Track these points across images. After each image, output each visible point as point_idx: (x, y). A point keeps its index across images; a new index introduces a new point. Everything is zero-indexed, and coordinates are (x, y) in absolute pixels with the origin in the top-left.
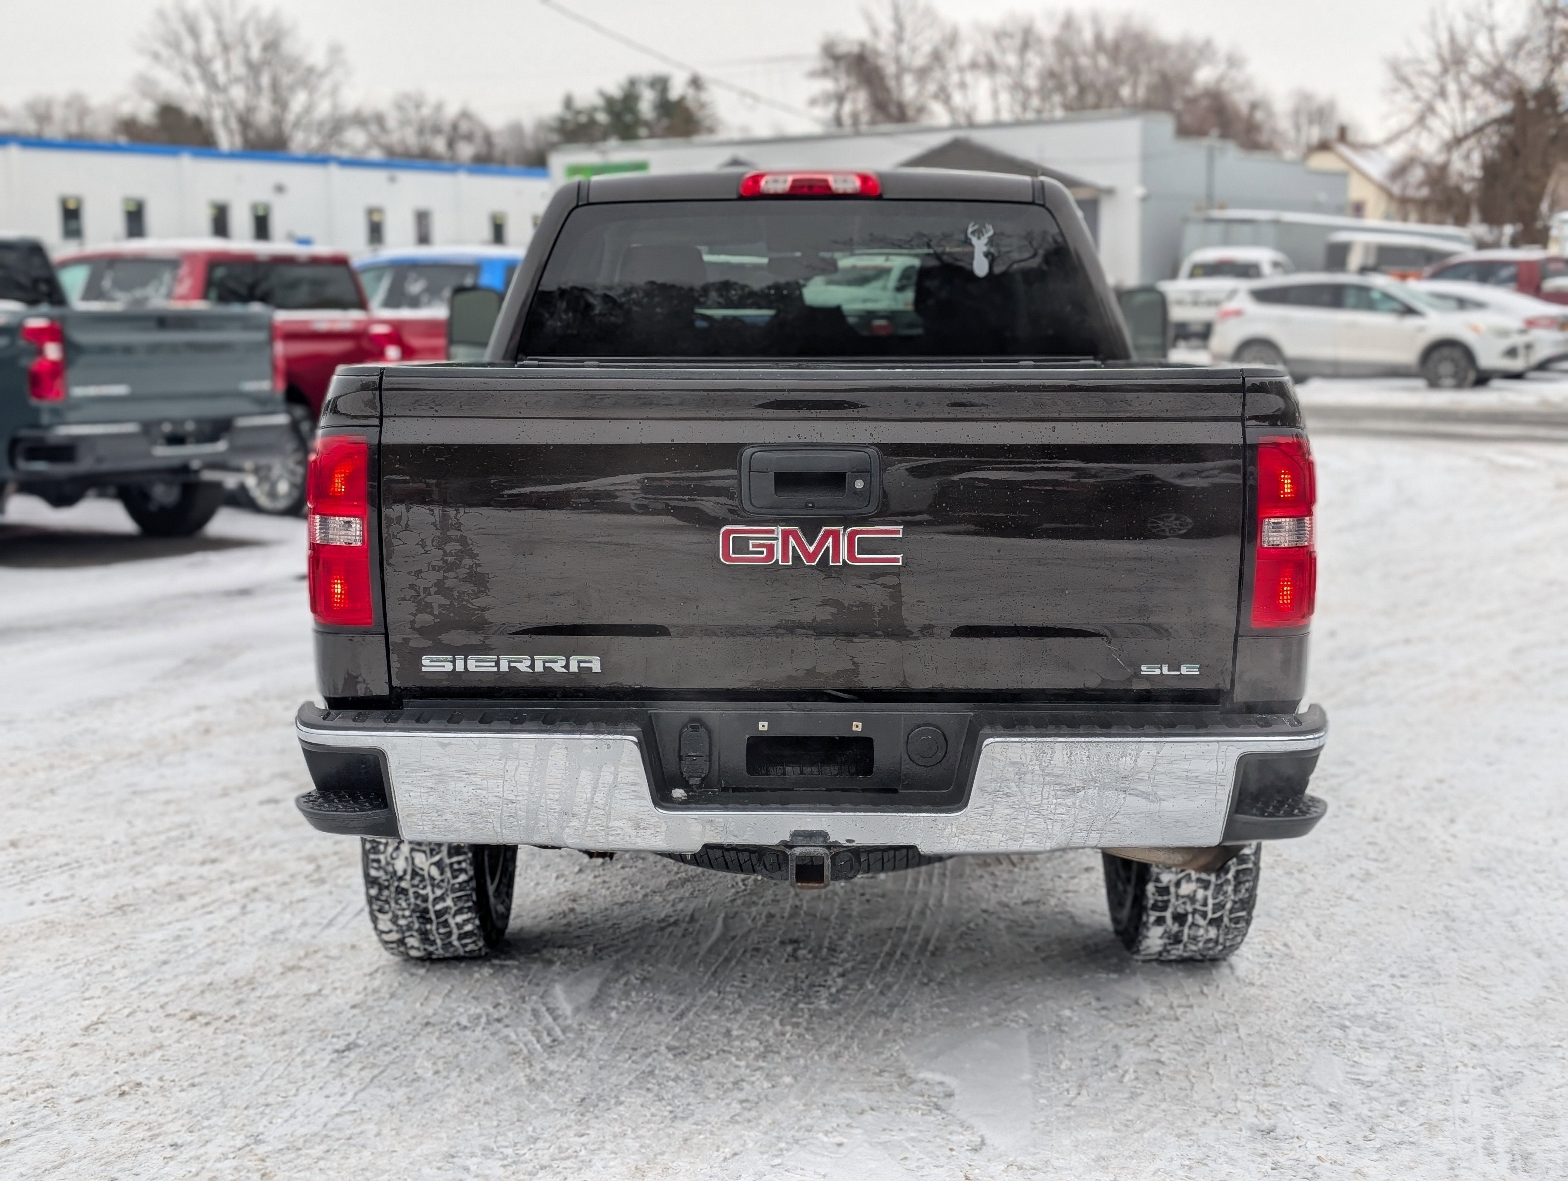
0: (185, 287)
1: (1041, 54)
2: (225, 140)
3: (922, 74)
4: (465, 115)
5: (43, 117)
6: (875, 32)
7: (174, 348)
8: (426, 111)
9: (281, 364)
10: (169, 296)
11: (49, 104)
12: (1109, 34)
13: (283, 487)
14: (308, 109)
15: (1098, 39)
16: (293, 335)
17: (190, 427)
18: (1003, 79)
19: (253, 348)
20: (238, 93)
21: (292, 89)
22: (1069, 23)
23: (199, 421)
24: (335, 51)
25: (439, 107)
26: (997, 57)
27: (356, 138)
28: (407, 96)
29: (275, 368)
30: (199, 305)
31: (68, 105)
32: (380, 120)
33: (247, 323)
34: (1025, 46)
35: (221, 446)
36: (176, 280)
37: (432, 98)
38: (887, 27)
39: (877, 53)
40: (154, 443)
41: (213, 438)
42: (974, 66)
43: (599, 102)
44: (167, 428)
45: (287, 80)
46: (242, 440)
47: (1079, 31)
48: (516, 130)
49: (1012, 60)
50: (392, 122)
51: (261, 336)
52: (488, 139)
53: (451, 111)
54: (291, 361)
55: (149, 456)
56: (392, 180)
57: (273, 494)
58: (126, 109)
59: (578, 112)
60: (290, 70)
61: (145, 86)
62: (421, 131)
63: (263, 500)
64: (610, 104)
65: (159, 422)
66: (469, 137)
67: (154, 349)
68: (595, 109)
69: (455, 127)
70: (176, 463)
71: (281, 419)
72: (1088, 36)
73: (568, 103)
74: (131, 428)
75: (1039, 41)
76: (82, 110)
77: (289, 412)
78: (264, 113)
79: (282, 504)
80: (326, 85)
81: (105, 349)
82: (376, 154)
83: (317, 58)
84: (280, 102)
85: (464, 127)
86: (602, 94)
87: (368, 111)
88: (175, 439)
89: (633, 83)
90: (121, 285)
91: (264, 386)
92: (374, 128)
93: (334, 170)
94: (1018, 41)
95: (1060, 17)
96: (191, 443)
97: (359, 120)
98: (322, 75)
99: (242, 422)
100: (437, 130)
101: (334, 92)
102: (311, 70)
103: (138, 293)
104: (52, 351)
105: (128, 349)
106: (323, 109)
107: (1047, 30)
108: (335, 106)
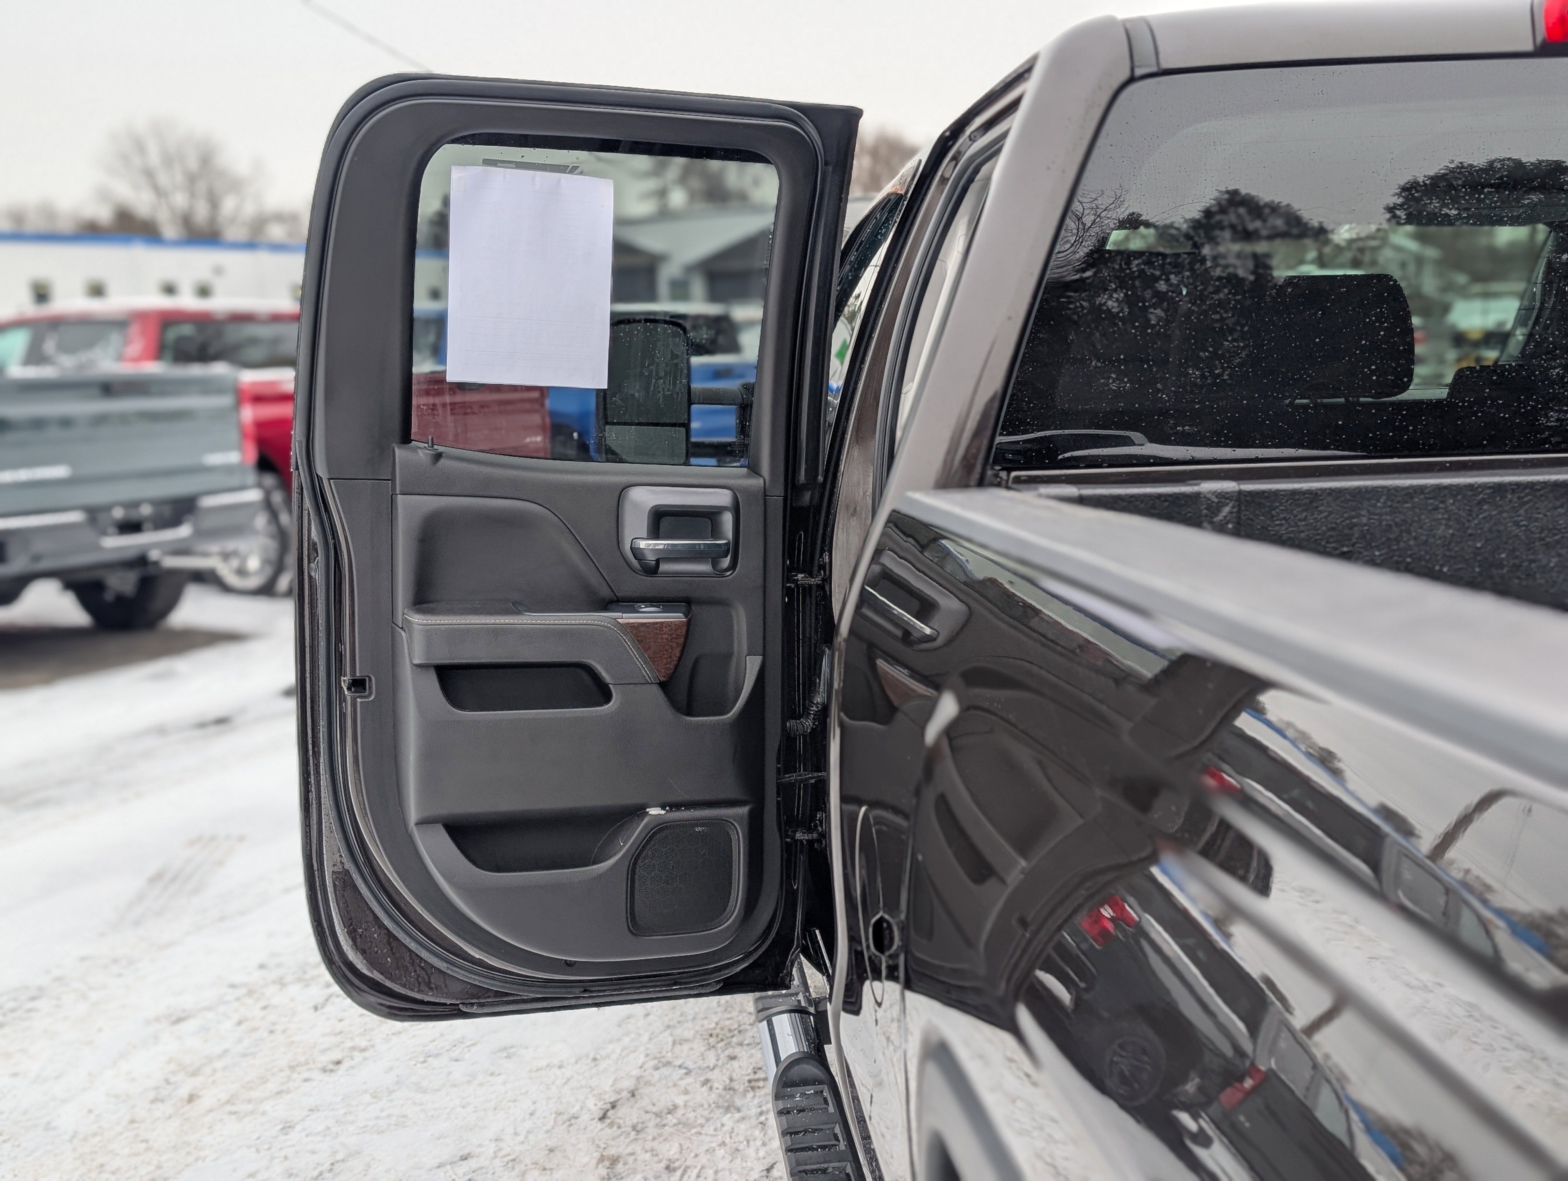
0: (136, 347)
2: (169, 231)
7: (124, 419)
9: (251, 430)
10: (120, 358)
13: (254, 563)
14: (238, 209)
16: (259, 398)
17: (146, 510)
19: (218, 415)
20: (180, 200)
23: (157, 503)
27: (278, 231)
29: (244, 435)
30: (154, 368)
33: (207, 387)
35: (184, 531)
36: (127, 342)
40: (104, 533)
41: (174, 522)
44: (118, 513)
45: (219, 187)
46: (208, 523)
51: (226, 401)
54: (261, 426)
55: (99, 548)
57: (242, 572)
58: (87, 212)
60: (222, 179)
61: (103, 195)
63: (232, 579)
65: (108, 508)
67: (100, 420)
70: (130, 554)
71: (253, 495)
74: (75, 517)
77: (259, 485)
78: (201, 213)
79: (254, 582)
80: (251, 191)
81: (38, 424)
84: (214, 203)
88: (130, 527)
90: (65, 348)
91: (233, 457)
96: (148, 530)
98: (248, 183)
99: (208, 502)
101: (258, 196)
103: (84, 356)
105: (66, 422)
106: (249, 209)
108: (259, 208)
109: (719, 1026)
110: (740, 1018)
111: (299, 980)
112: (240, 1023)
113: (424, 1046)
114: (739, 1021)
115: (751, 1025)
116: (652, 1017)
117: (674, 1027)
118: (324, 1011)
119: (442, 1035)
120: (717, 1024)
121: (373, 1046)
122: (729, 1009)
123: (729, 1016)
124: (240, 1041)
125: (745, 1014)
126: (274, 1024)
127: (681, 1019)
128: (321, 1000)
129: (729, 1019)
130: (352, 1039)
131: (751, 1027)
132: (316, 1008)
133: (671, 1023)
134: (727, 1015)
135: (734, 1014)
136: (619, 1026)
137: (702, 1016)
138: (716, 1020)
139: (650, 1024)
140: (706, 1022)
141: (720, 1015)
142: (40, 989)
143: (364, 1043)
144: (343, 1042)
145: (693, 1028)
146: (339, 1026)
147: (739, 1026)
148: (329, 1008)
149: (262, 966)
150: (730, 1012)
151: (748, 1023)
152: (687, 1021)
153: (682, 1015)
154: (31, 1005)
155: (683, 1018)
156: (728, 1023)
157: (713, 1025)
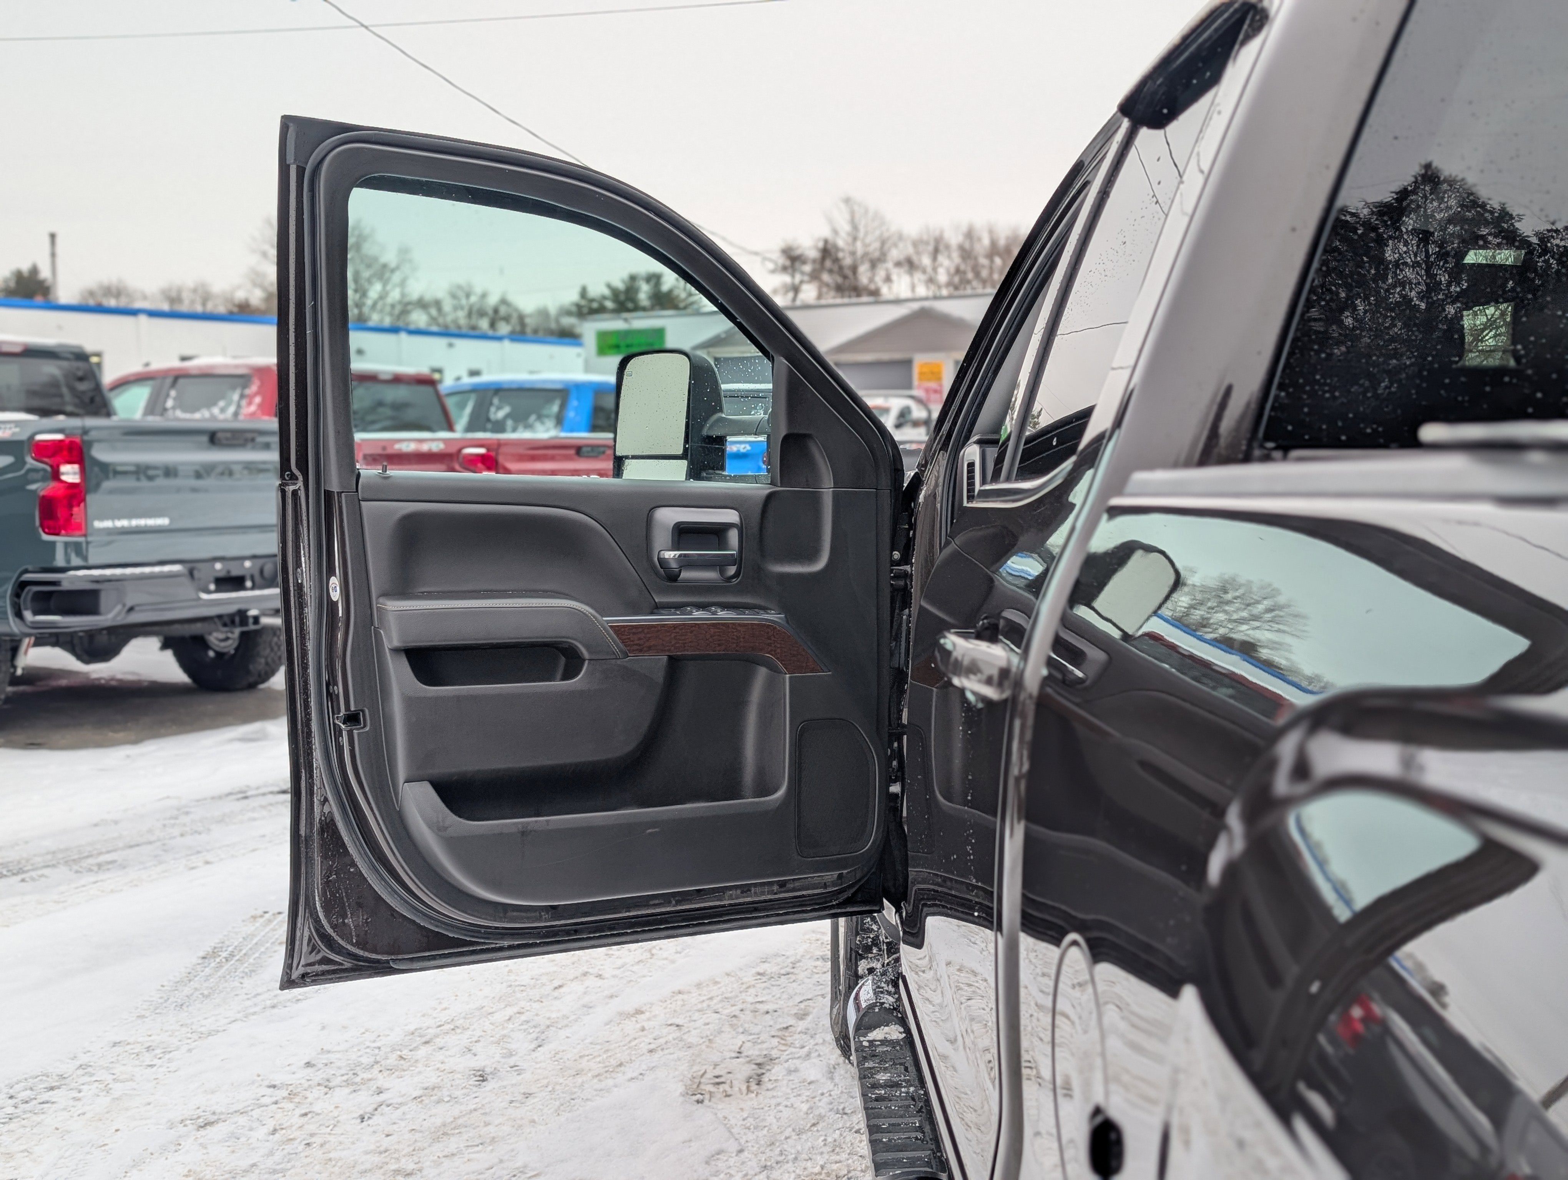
1: (949, 257)
3: (874, 264)
4: (504, 301)
5: (175, 299)
6: (835, 232)
8: (473, 299)
10: (236, 416)
11: (179, 291)
12: (1002, 242)
14: (382, 297)
15: (994, 244)
18: (919, 276)
21: (369, 281)
22: (970, 234)
23: (259, 559)
24: (404, 251)
25: (484, 296)
26: (915, 259)
27: (419, 319)
28: (460, 287)
31: (195, 291)
32: (438, 304)
34: (936, 251)
37: (478, 290)
38: (845, 227)
39: (837, 249)
40: (204, 588)
42: (898, 264)
43: (607, 292)
44: (218, 568)
45: (366, 274)
47: (979, 239)
48: (543, 313)
49: (926, 261)
50: (447, 307)
52: (521, 318)
53: (493, 300)
55: (199, 603)
56: (451, 345)
58: (240, 295)
59: (592, 300)
60: (369, 266)
62: (470, 315)
64: (615, 293)
66: (507, 319)
68: (604, 298)
69: (496, 311)
72: (986, 241)
73: (583, 293)
74: (175, 569)
75: (948, 247)
76: (206, 298)
80: (396, 278)
82: (434, 328)
83: (390, 257)
85: (503, 310)
86: (609, 286)
87: (428, 297)
88: (231, 583)
89: (633, 278)
92: (434, 312)
93: (403, 336)
94: (931, 248)
95: (964, 229)
96: (249, 586)
97: (422, 304)
98: (393, 271)
100: (482, 314)
101: (403, 283)
102: (385, 266)
104: (70, 473)
105: (170, 472)
106: (395, 295)
107: (954, 239)
108: (403, 295)
109: (825, 1171)
110: (850, 1161)
111: (348, 1083)
112: (274, 1131)
113: (480, 1174)
114: (848, 1166)
115: (862, 1171)
116: (746, 1153)
117: (772, 1167)
118: (370, 1122)
119: (501, 1161)
120: (822, 1167)
121: (420, 1170)
122: (837, 1149)
123: (838, 1158)
124: (271, 1153)
125: (855, 1157)
126: (312, 1135)
127: (780, 1158)
128: (370, 1109)
129: (836, 1162)
130: (398, 1159)
131: (862, 1174)
132: (362, 1119)
133: (769, 1164)
134: (835, 1158)
135: (844, 1156)
136: (707, 1163)
137: (804, 1156)
138: (821, 1163)
139: (743, 1163)
140: (809, 1164)
141: (826, 1156)
142: (62, 1077)
143: (411, 1167)
144: (387, 1164)
145: (794, 1172)
146: (386, 1142)
147: (849, 1172)
148: (376, 1119)
149: (308, 1064)
150: (838, 1154)
151: (859, 1169)
152: (787, 1162)
153: (781, 1154)
154: (46, 1096)
155: (784, 1157)
156: (835, 1166)
157: (817, 1169)
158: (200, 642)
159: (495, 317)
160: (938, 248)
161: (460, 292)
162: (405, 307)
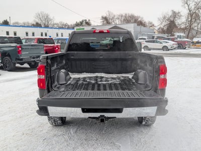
2: (43, 26)
3: (112, 19)
7: (33, 48)
10: (33, 43)
15: (129, 16)
16: (46, 47)
18: (119, 20)
20: (44, 21)
22: (126, 14)
26: (119, 18)
29: (44, 50)
30: (36, 44)
31: (27, 23)
32: (58, 24)
37: (63, 22)
38: (108, 15)
39: (107, 17)
41: (38, 58)
42: (117, 19)
48: (71, 25)
51: (43, 47)
52: (69, 26)
53: (65, 23)
55: (31, 60)
56: (59, 30)
58: (33, 23)
61: (35, 21)
62: (62, 25)
65: (32, 56)
66: (67, 26)
68: (79, 23)
73: (77, 22)
74: (29, 57)
78: (46, 23)
82: (57, 28)
86: (80, 21)
89: (83, 20)
90: (29, 41)
93: (53, 29)
96: (35, 58)
97: (56, 24)
102: (51, 19)
104: (20, 49)
105: (28, 49)
107: (124, 15)
158: (31, 64)
159: (65, 26)
160: (122, 16)
161: (61, 22)
162: (54, 25)
